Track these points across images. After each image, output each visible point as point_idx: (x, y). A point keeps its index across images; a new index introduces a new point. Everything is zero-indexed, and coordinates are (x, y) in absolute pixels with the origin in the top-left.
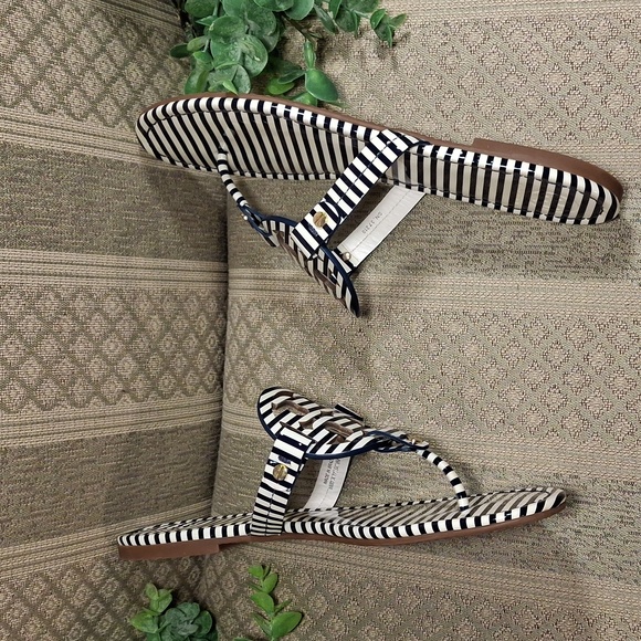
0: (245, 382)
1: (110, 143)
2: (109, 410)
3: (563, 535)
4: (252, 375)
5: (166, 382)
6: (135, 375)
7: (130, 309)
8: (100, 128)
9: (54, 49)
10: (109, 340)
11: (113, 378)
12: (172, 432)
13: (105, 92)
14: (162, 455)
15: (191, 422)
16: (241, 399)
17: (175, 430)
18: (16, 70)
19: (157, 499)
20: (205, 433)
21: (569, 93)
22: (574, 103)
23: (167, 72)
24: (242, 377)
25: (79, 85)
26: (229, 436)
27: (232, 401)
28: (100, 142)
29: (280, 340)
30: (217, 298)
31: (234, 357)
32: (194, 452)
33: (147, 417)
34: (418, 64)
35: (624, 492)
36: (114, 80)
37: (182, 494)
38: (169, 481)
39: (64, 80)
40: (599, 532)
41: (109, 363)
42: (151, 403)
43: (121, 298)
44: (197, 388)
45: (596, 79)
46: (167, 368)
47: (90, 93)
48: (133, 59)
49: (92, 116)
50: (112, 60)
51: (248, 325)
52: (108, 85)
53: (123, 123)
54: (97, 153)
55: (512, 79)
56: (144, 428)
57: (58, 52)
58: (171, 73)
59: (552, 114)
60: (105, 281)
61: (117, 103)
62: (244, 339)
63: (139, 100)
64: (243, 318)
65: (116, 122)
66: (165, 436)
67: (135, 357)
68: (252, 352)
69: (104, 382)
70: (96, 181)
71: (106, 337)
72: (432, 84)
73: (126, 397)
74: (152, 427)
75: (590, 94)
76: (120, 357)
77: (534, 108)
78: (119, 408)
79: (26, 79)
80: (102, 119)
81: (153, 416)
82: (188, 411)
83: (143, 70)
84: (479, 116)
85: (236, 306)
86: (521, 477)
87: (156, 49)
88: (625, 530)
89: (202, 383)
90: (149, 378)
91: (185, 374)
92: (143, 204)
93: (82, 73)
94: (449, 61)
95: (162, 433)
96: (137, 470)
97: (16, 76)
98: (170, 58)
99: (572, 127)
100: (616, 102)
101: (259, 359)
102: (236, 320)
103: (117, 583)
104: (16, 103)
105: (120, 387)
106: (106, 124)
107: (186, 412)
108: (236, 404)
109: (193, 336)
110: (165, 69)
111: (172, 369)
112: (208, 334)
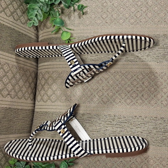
0: (43, 96)
1: (8, 22)
2: (4, 99)
3: (137, 134)
4: (46, 93)
5: (20, 94)
6: (11, 90)
7: (11, 70)
8: (5, 17)
10: (5, 78)
11: (5, 89)
12: (21, 110)
14: (18, 116)
15: (26, 108)
16: (42, 101)
17: (22, 109)
19: (15, 130)
20: (30, 112)
21: (137, 13)
22: (138, 15)
24: (42, 95)
26: (38, 112)
27: (38, 102)
28: (5, 20)
30: (35, 73)
31: (40, 89)
32: (26, 117)
33: (14, 104)
34: (96, 5)
35: (154, 120)
37: (23, 130)
38: (19, 125)
40: (148, 132)
41: (4, 85)
42: (15, 100)
43: (9, 66)
44: (28, 98)
45: (144, 9)
46: (20, 90)
47: (3, 6)
49: (3, 13)
51: (45, 79)
52: (8, 6)
53: (11, 17)
54: (4, 23)
55: (122, 9)
56: (13, 107)
58: (25, 7)
59: (132, 18)
60: (4, 60)
61: (10, 11)
62: (43, 84)
63: (16, 12)
64: (43, 77)
65: (10, 16)
66: (19, 111)
67: (12, 84)
68: (46, 87)
69: (3, 90)
70: (3, 31)
71: (4, 77)
72: (100, 10)
73: (9, 96)
74: (15, 107)
75: (143, 13)
76: (8, 84)
77: (128, 16)
78: (6, 99)
80: (6, 14)
81: (16, 104)
82: (26, 104)
83: (17, 4)
84: (113, 19)
85: (41, 74)
86: (125, 118)
88: (155, 131)
89: (30, 97)
90: (15, 92)
91: (25, 93)
92: (16, 41)
94: (105, 4)
95: (18, 109)
96: (10, 119)
98: (24, 3)
99: (138, 21)
100: (149, 15)
101: (48, 89)
102: (41, 79)
103: (2, 155)
105: (7, 93)
106: (7, 16)
107: (25, 105)
108: (40, 102)
109: (28, 82)
110: (23, 6)
111: (22, 91)
112: (32, 83)
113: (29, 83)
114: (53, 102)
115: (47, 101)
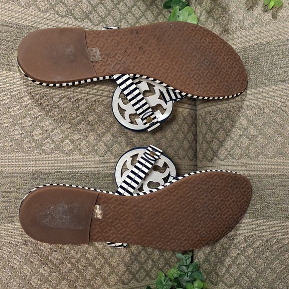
0: (207, 151)
4: (209, 147)
9: (114, 4)
13: (136, 22)
16: (205, 160)
18: (98, 11)
23: (164, 16)
24: (205, 149)
25: (125, 18)
27: (201, 162)
29: (221, 127)
30: (192, 117)
31: (201, 142)
36: (141, 17)
39: (119, 16)
44: (185, 157)
47: (130, 22)
48: (149, 9)
50: (139, 9)
51: (206, 124)
52: (138, 19)
57: (116, 5)
58: (166, 16)
62: (204, 132)
64: (204, 121)
68: (209, 136)
79: (103, 15)
83: (153, 14)
85: (200, 117)
87: (159, 6)
89: (187, 155)
91: (178, 150)
93: (127, 13)
97: (98, 13)
98: (165, 10)
101: (212, 139)
102: (200, 124)
104: (99, 24)
108: (203, 162)
109: (181, 132)
110: (163, 15)
111: (172, 147)
112: (188, 133)
113: (183, 133)
114: (221, 160)
115: (212, 159)
